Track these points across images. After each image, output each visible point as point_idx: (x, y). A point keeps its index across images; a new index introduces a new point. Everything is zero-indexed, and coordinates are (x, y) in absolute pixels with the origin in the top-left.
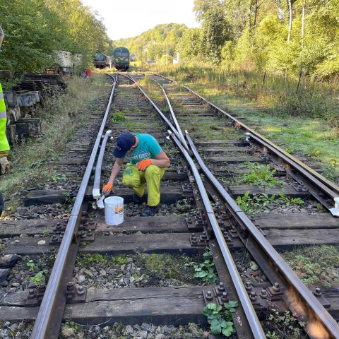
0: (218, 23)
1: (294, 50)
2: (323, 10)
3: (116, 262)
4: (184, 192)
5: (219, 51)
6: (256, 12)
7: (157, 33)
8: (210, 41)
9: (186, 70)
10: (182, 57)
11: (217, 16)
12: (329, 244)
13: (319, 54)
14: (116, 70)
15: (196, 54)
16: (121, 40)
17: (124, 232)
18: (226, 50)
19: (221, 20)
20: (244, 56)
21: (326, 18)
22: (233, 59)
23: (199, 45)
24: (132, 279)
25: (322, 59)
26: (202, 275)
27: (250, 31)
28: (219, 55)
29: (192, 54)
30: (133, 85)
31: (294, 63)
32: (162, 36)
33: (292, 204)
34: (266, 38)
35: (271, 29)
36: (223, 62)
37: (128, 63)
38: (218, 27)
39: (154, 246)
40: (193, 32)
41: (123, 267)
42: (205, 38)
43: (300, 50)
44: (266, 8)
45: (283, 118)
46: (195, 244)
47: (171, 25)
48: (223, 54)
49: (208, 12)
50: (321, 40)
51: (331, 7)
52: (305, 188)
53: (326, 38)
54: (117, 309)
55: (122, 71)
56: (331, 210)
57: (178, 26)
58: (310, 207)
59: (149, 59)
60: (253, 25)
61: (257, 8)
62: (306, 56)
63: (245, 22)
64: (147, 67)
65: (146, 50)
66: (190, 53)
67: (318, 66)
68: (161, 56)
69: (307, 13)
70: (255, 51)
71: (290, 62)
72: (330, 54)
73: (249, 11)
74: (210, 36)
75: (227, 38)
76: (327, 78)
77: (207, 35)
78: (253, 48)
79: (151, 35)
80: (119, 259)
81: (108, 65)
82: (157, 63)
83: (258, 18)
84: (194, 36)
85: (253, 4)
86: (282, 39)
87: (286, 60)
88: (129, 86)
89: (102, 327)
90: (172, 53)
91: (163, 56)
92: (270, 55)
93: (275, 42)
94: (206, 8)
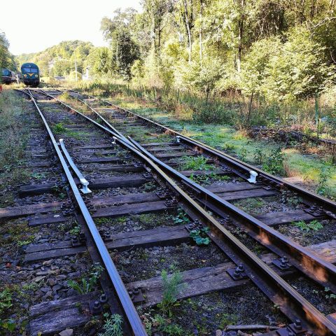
0: (125, 43)
1: (195, 69)
2: (216, 36)
3: (119, 221)
4: (147, 178)
5: (128, 68)
6: (159, 34)
7: (62, 49)
8: (119, 60)
9: (100, 86)
10: (92, 74)
11: (124, 36)
12: (252, 198)
13: (216, 73)
14: (25, 86)
15: (106, 71)
16: (23, 55)
17: (115, 205)
18: (135, 68)
19: (128, 40)
20: (152, 74)
21: (219, 43)
22: (142, 77)
23: (109, 63)
24: (135, 229)
25: (218, 77)
26: (180, 221)
27: (156, 52)
28: (128, 73)
29: (102, 71)
30: (53, 101)
31: (196, 81)
32: (67, 52)
33: (222, 180)
34: (171, 59)
35: (174, 51)
36: (134, 79)
37: (38, 79)
38: (126, 46)
39: (141, 210)
40: (102, 51)
41: (125, 224)
42: (115, 56)
43: (200, 70)
44: (167, 32)
45: (199, 125)
46: (169, 206)
47: (76, 42)
48: (133, 72)
49: (115, 33)
50: (216, 62)
51: (222, 34)
52: (229, 169)
53: (220, 60)
54: (136, 241)
55: (32, 87)
56: (249, 180)
57: (84, 44)
58: (234, 181)
59: (56, 75)
60: (158, 46)
61: (160, 31)
62: (206, 75)
63: (150, 44)
64: (57, 84)
65: (52, 66)
66: (100, 71)
67: (216, 83)
68: (68, 72)
69: (204, 38)
70: (162, 70)
71: (192, 79)
72: (224, 74)
73: (153, 34)
74: (119, 55)
75: (135, 57)
76: (224, 93)
77: (117, 54)
78: (160, 67)
79: (56, 51)
80: (120, 219)
81: (15, 81)
82: (66, 79)
83: (162, 40)
84: (103, 54)
85: (156, 27)
86: (184, 60)
87: (190, 78)
88: (48, 101)
89: (129, 252)
90: (80, 70)
91: (71, 72)
92: (175, 74)
93: (178, 62)
94: (113, 28)
